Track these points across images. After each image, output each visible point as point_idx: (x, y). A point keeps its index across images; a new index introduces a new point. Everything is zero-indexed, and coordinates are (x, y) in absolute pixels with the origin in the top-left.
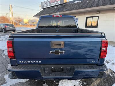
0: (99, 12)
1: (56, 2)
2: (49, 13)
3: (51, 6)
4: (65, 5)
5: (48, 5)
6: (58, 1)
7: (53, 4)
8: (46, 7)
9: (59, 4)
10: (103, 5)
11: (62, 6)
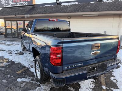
0: (70, 17)
1: (22, 3)
2: (14, 14)
3: (15, 6)
4: (34, 7)
5: (10, 4)
6: (24, 2)
7: (18, 3)
9: (27, 5)
11: (31, 8)
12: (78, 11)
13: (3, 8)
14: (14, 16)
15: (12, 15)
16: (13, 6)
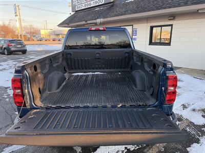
0: (173, 17)
1: (97, 0)
2: (85, 20)
3: (89, 6)
4: (112, 6)
5: (83, 5)
8: (79, 9)
10: (179, 5)
11: (108, 7)
12: (186, 4)
13: (76, 11)
14: (84, 23)
15: (82, 21)
16: (86, 7)
